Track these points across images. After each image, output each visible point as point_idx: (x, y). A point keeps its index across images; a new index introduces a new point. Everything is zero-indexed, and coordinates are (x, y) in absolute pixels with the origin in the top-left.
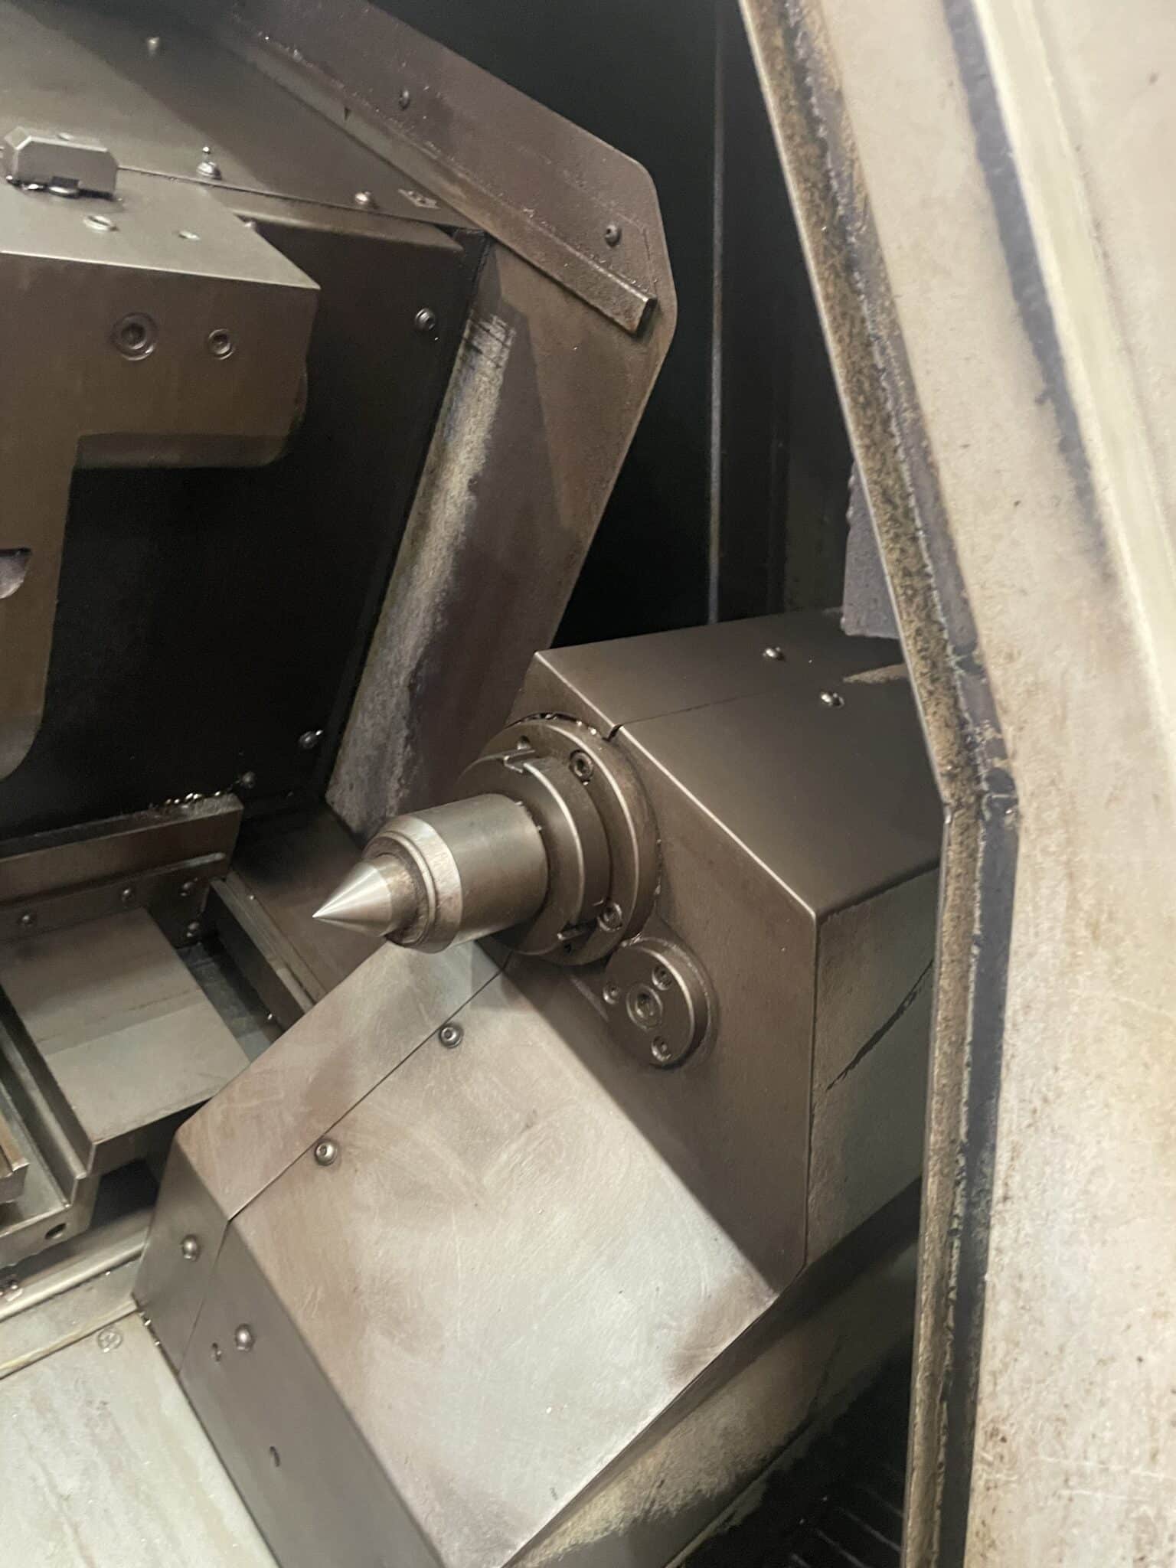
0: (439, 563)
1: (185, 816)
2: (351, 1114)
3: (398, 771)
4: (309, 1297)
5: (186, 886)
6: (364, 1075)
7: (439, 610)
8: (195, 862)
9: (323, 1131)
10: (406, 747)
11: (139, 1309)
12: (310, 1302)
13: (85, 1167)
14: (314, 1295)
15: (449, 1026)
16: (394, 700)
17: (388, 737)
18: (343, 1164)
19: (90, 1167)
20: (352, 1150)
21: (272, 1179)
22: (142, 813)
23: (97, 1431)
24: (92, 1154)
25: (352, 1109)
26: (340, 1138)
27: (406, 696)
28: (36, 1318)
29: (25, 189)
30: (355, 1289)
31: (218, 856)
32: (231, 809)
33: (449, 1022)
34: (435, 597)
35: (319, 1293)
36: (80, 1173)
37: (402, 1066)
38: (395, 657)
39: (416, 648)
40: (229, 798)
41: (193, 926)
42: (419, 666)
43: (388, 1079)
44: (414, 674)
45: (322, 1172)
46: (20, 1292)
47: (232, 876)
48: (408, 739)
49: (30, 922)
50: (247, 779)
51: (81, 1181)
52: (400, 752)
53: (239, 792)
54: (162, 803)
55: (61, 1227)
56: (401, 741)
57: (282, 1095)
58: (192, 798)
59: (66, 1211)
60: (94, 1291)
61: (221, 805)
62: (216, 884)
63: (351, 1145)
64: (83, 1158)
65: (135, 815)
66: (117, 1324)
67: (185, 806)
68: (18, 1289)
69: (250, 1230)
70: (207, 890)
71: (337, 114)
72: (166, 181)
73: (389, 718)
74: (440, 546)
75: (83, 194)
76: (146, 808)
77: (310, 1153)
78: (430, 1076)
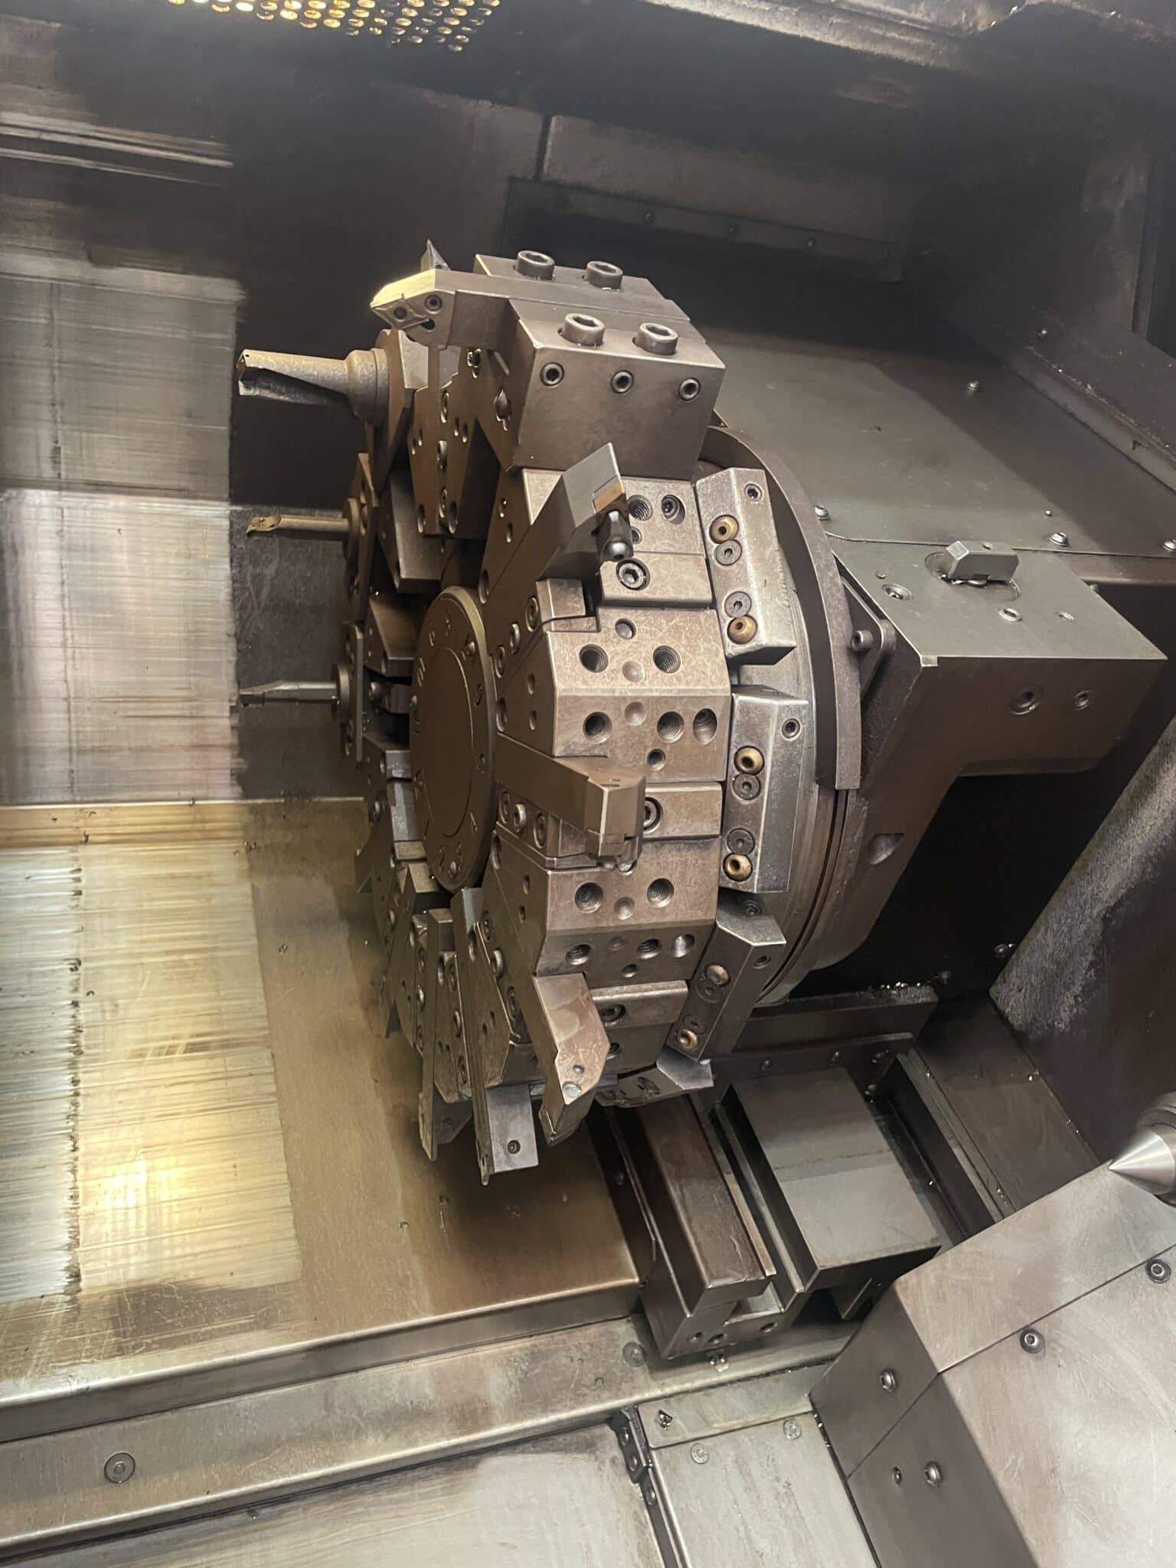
0: (1160, 822)
1: (894, 1000)
2: (1057, 1315)
3: (1077, 989)
4: (1010, 1462)
5: (879, 1055)
6: (1070, 1283)
7: (1152, 862)
8: (892, 1037)
9: (1028, 1322)
10: (1089, 969)
11: (815, 1411)
12: (1009, 1468)
13: (804, 1285)
14: (1015, 1462)
15: (1156, 1262)
16: (1083, 927)
17: (1071, 956)
18: (1047, 1356)
19: (809, 1285)
20: (1056, 1346)
21: (980, 1350)
22: (862, 993)
23: (784, 1506)
24: (815, 1276)
25: (1057, 1310)
26: (1045, 1333)
27: (1098, 927)
28: (740, 1390)
29: (954, 583)
30: (1053, 1470)
31: (908, 1035)
32: (929, 999)
33: (1157, 1258)
34: (1150, 849)
35: (1019, 1461)
36: (799, 1288)
37: (1108, 1286)
38: (1093, 890)
39: (1118, 887)
40: (927, 990)
41: (871, 1087)
42: (1119, 903)
43: (1094, 1293)
44: (1112, 910)
45: (1026, 1356)
46: (726, 1367)
47: (912, 1052)
48: (1092, 964)
49: (769, 1066)
50: (945, 976)
51: (800, 1294)
52: (1081, 974)
53: (937, 986)
54: (877, 987)
55: (771, 1325)
56: (1086, 964)
57: (991, 1278)
58: (900, 986)
59: (781, 1313)
60: (781, 1384)
61: (919, 995)
62: (901, 1058)
63: (1055, 1342)
64: (804, 1278)
65: (857, 994)
66: (797, 1418)
67: (894, 992)
68: (725, 1362)
69: (959, 1388)
70: (892, 1061)
71: (1126, 445)
72: (1033, 554)
73: (1074, 942)
74: (1163, 808)
75: (990, 582)
76: (866, 989)
77: (1017, 1337)
78: (1136, 1302)
